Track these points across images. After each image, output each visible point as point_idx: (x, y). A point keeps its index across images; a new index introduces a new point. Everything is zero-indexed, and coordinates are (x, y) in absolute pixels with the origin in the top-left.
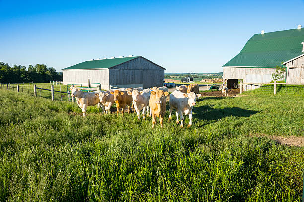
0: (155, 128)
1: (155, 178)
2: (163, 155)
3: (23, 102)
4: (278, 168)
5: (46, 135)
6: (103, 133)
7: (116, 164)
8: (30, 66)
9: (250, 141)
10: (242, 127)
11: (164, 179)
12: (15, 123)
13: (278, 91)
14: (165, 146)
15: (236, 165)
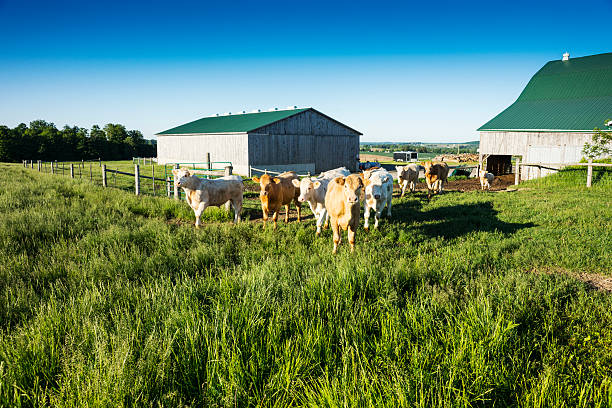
0: (338, 252)
1: (337, 350)
2: (353, 306)
3: (82, 197)
4: (589, 338)
5: (125, 263)
6: (236, 261)
7: (261, 321)
8: (94, 127)
9: (532, 282)
10: (517, 254)
11: (355, 353)
12: (67, 237)
13: (595, 180)
14: (357, 288)
15: (501, 330)
